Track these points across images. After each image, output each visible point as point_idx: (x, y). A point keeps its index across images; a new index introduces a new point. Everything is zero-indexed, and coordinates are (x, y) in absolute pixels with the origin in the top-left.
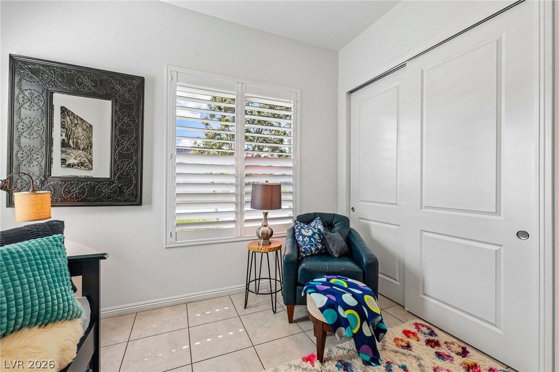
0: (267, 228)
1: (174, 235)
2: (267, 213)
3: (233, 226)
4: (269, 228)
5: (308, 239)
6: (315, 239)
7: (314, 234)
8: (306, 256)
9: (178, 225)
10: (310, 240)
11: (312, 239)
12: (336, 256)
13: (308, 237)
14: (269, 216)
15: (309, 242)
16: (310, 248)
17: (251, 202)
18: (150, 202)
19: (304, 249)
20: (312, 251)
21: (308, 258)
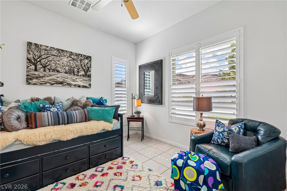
0: (202, 122)
1: (171, 117)
2: (202, 114)
3: (194, 118)
4: (204, 122)
5: (218, 133)
6: (223, 135)
7: (224, 131)
8: (213, 143)
9: (172, 113)
10: (219, 134)
11: (220, 134)
12: (230, 150)
13: (218, 132)
14: (203, 115)
15: (218, 136)
16: (217, 139)
17: (193, 106)
18: (164, 104)
19: (213, 138)
20: (218, 142)
21: (215, 145)
